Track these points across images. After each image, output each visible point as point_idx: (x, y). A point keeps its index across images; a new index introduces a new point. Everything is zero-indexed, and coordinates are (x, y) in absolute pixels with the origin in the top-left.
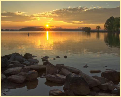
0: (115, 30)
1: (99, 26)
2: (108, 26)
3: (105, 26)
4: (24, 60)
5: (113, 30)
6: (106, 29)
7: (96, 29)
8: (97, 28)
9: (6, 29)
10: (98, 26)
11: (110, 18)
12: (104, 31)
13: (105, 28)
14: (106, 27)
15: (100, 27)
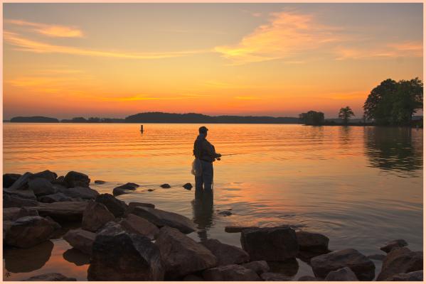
0: (400, 118)
1: (348, 107)
2: (376, 108)
3: (365, 109)
4: (55, 191)
5: (392, 118)
6: (371, 117)
7: (340, 116)
8: (342, 114)
9: (92, 118)
10: (345, 107)
11: (382, 83)
12: (363, 122)
13: (365, 113)
14: (370, 109)
15: (353, 111)
